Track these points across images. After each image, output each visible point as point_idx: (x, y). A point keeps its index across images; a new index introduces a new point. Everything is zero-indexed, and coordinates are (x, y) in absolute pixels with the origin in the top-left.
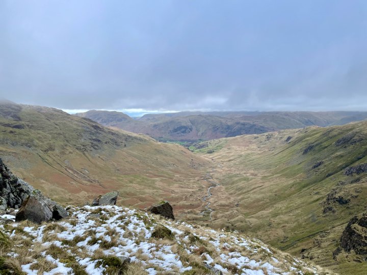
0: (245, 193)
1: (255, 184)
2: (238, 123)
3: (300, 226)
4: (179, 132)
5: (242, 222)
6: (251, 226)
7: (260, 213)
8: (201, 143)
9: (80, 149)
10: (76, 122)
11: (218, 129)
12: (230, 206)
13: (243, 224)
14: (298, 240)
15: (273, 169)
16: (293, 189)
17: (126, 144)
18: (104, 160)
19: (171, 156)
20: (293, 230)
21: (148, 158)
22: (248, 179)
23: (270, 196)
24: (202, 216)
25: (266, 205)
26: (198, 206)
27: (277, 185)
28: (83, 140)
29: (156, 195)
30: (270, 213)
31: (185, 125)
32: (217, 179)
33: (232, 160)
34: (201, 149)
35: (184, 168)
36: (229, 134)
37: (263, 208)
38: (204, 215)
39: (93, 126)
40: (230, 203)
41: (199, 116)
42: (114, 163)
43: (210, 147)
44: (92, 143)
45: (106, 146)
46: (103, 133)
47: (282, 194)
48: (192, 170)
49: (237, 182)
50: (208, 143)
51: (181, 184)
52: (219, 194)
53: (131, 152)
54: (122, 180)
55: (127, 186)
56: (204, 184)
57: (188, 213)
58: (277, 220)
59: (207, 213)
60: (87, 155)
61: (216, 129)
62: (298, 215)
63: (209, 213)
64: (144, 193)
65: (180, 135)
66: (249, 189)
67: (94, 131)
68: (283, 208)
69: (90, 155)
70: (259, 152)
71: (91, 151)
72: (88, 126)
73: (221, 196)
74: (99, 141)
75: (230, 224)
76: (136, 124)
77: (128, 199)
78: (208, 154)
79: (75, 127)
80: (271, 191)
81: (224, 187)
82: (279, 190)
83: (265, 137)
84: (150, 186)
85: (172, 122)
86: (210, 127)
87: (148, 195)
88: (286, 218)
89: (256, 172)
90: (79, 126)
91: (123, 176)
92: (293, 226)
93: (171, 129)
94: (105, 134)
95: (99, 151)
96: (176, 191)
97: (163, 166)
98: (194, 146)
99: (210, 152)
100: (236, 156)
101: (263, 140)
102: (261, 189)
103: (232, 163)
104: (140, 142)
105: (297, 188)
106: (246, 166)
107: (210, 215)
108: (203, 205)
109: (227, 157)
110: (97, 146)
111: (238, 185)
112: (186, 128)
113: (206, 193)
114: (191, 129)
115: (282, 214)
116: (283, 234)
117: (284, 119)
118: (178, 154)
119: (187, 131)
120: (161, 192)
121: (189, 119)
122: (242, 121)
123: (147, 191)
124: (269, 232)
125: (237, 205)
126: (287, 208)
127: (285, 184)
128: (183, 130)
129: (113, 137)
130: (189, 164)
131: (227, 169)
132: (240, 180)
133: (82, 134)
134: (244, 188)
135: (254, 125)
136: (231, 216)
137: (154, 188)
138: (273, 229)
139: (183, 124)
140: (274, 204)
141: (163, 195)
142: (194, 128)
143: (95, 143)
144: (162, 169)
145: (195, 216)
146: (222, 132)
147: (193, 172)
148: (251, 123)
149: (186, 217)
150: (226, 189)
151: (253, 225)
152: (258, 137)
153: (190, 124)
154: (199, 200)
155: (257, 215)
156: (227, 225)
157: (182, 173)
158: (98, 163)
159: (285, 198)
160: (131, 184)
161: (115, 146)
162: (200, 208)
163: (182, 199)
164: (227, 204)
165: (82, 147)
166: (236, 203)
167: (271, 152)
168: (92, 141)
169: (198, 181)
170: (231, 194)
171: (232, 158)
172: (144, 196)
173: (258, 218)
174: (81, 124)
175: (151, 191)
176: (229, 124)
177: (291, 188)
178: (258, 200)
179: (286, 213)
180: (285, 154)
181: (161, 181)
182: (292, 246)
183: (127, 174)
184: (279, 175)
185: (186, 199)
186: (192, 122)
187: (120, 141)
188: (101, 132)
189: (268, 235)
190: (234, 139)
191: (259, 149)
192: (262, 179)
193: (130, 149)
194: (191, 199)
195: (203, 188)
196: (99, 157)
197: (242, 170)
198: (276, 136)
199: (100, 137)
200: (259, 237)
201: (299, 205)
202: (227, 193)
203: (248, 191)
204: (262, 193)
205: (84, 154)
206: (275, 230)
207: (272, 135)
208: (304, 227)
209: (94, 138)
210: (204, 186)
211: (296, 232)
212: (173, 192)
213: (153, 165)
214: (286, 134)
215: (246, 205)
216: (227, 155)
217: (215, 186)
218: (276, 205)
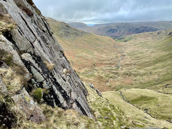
0: (140, 59)
1: (147, 55)
2: (142, 27)
3: (168, 74)
4: (110, 32)
5: (135, 72)
6: (140, 74)
7: (146, 68)
8: (121, 37)
9: (60, 36)
10: (58, 24)
11: (131, 30)
12: (130, 65)
13: (136, 72)
14: (166, 80)
15: (158, 48)
16: (168, 57)
17: (82, 35)
18: (70, 42)
19: (104, 42)
20: (164, 76)
21: (92, 42)
22: (143, 53)
23: (154, 60)
24: (115, 69)
25: (151, 64)
26: (114, 64)
27: (159, 55)
28: (61, 32)
29: (94, 58)
30: (152, 68)
31: (114, 28)
32: (126, 53)
33: (136, 45)
34: (121, 40)
35: (110, 48)
36: (137, 33)
37: (149, 65)
38: (116, 68)
39: (66, 26)
40: (131, 63)
41: (121, 23)
42: (75, 43)
43: (126, 39)
44: (65, 34)
45: (72, 35)
46: (71, 29)
47: (161, 59)
48: (114, 49)
49: (137, 54)
50: (125, 37)
51: (107, 54)
52: (126, 59)
53: (84, 39)
54: (78, 51)
55: (80, 53)
56: (119, 55)
57: (108, 67)
58: (156, 71)
59: (118, 67)
60: (63, 38)
61: (130, 30)
62: (168, 69)
63: (119, 67)
64: (88, 57)
65: (111, 33)
66: (143, 57)
67: (66, 28)
68: (161, 66)
69: (64, 39)
70: (152, 41)
71: (65, 37)
72: (64, 26)
73: (127, 60)
74: (69, 33)
75: (129, 72)
76: (90, 28)
77: (79, 59)
78: (124, 42)
79: (58, 26)
80: (155, 58)
81: (129, 57)
82: (159, 57)
83: (156, 33)
84: (91, 54)
85: (107, 27)
86: (127, 29)
87: (89, 58)
88: (161, 70)
89: (148, 50)
90: (59, 25)
91: (79, 49)
92: (164, 74)
93: (107, 30)
94: (71, 30)
95: (68, 37)
96: (104, 57)
97: (99, 46)
98: (118, 38)
99: (125, 41)
100: (139, 43)
101: (155, 35)
102: (149, 57)
103: (136, 46)
104: (88, 35)
105: (170, 56)
106: (144, 47)
107: (119, 68)
108: (116, 64)
109: (134, 43)
110: (68, 35)
111: (137, 56)
112: (114, 30)
113: (119, 59)
114: (117, 31)
115: (159, 68)
116: (158, 77)
117: (170, 24)
118: (108, 41)
119: (114, 31)
120: (96, 57)
121: (116, 25)
122: (145, 26)
123: (89, 56)
124: (149, 77)
125: (135, 65)
126: (163, 65)
127: (164, 54)
128: (113, 31)
129: (75, 31)
130: (113, 46)
131: (133, 49)
132: (139, 53)
133: (61, 29)
134: (140, 57)
135: (152, 28)
136: (131, 69)
137: (93, 55)
138: (152, 75)
139: (113, 28)
140: (155, 64)
141: (97, 58)
142: (118, 30)
143: (66, 33)
144: (98, 47)
145: (111, 68)
146: (134, 32)
147: (114, 50)
148: (150, 27)
149: (107, 68)
150: (130, 57)
151: (141, 73)
152: (153, 33)
153: (116, 28)
154: (115, 61)
155: (145, 69)
156: (127, 72)
157: (108, 50)
158: (67, 43)
159: (162, 61)
160: (82, 53)
161: (76, 36)
162: (115, 65)
163: (106, 61)
164: (129, 64)
165: (60, 35)
166: (134, 64)
167: (159, 40)
168: (65, 33)
169: (116, 53)
170: (133, 60)
171: (136, 44)
172: (87, 58)
173: (145, 70)
174: (60, 25)
175: (91, 56)
176: (138, 27)
177: (167, 56)
178: (146, 62)
179: (161, 68)
180: (166, 40)
181: (97, 52)
182: (162, 83)
183: (81, 49)
184: (161, 50)
185: (108, 60)
186: (118, 27)
187: (79, 33)
188: (69, 29)
189: (149, 78)
190: (139, 35)
191: (152, 39)
192: (151, 53)
193: (83, 38)
194: (111, 61)
195: (118, 57)
196: (68, 40)
197: (141, 49)
198: (163, 32)
199: (69, 31)
200: (144, 79)
201: (170, 64)
202: (130, 59)
203: (142, 58)
204: (150, 59)
205: (61, 38)
206: (153, 76)
207: (161, 32)
208: (170, 74)
209: (66, 31)
210: (119, 56)
211: (165, 77)
212: (102, 57)
213: (94, 45)
214: (169, 31)
215: (139, 64)
216: (134, 42)
217: (125, 56)
218: (157, 65)
